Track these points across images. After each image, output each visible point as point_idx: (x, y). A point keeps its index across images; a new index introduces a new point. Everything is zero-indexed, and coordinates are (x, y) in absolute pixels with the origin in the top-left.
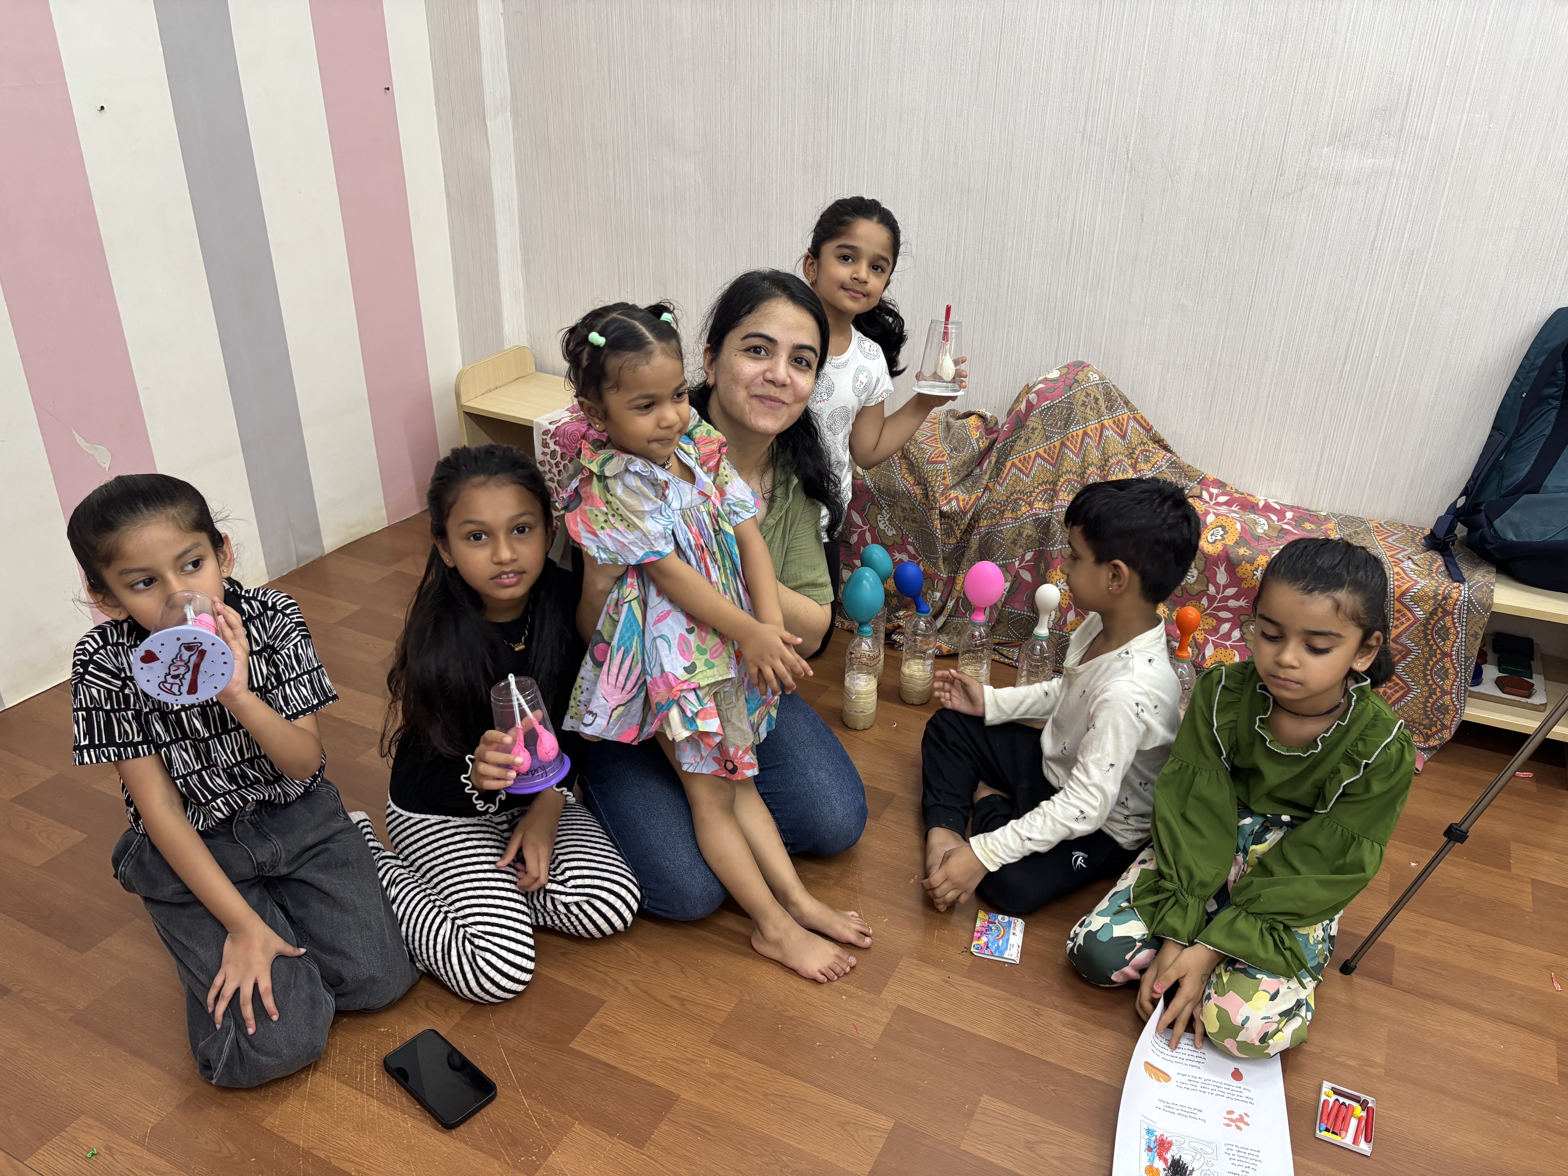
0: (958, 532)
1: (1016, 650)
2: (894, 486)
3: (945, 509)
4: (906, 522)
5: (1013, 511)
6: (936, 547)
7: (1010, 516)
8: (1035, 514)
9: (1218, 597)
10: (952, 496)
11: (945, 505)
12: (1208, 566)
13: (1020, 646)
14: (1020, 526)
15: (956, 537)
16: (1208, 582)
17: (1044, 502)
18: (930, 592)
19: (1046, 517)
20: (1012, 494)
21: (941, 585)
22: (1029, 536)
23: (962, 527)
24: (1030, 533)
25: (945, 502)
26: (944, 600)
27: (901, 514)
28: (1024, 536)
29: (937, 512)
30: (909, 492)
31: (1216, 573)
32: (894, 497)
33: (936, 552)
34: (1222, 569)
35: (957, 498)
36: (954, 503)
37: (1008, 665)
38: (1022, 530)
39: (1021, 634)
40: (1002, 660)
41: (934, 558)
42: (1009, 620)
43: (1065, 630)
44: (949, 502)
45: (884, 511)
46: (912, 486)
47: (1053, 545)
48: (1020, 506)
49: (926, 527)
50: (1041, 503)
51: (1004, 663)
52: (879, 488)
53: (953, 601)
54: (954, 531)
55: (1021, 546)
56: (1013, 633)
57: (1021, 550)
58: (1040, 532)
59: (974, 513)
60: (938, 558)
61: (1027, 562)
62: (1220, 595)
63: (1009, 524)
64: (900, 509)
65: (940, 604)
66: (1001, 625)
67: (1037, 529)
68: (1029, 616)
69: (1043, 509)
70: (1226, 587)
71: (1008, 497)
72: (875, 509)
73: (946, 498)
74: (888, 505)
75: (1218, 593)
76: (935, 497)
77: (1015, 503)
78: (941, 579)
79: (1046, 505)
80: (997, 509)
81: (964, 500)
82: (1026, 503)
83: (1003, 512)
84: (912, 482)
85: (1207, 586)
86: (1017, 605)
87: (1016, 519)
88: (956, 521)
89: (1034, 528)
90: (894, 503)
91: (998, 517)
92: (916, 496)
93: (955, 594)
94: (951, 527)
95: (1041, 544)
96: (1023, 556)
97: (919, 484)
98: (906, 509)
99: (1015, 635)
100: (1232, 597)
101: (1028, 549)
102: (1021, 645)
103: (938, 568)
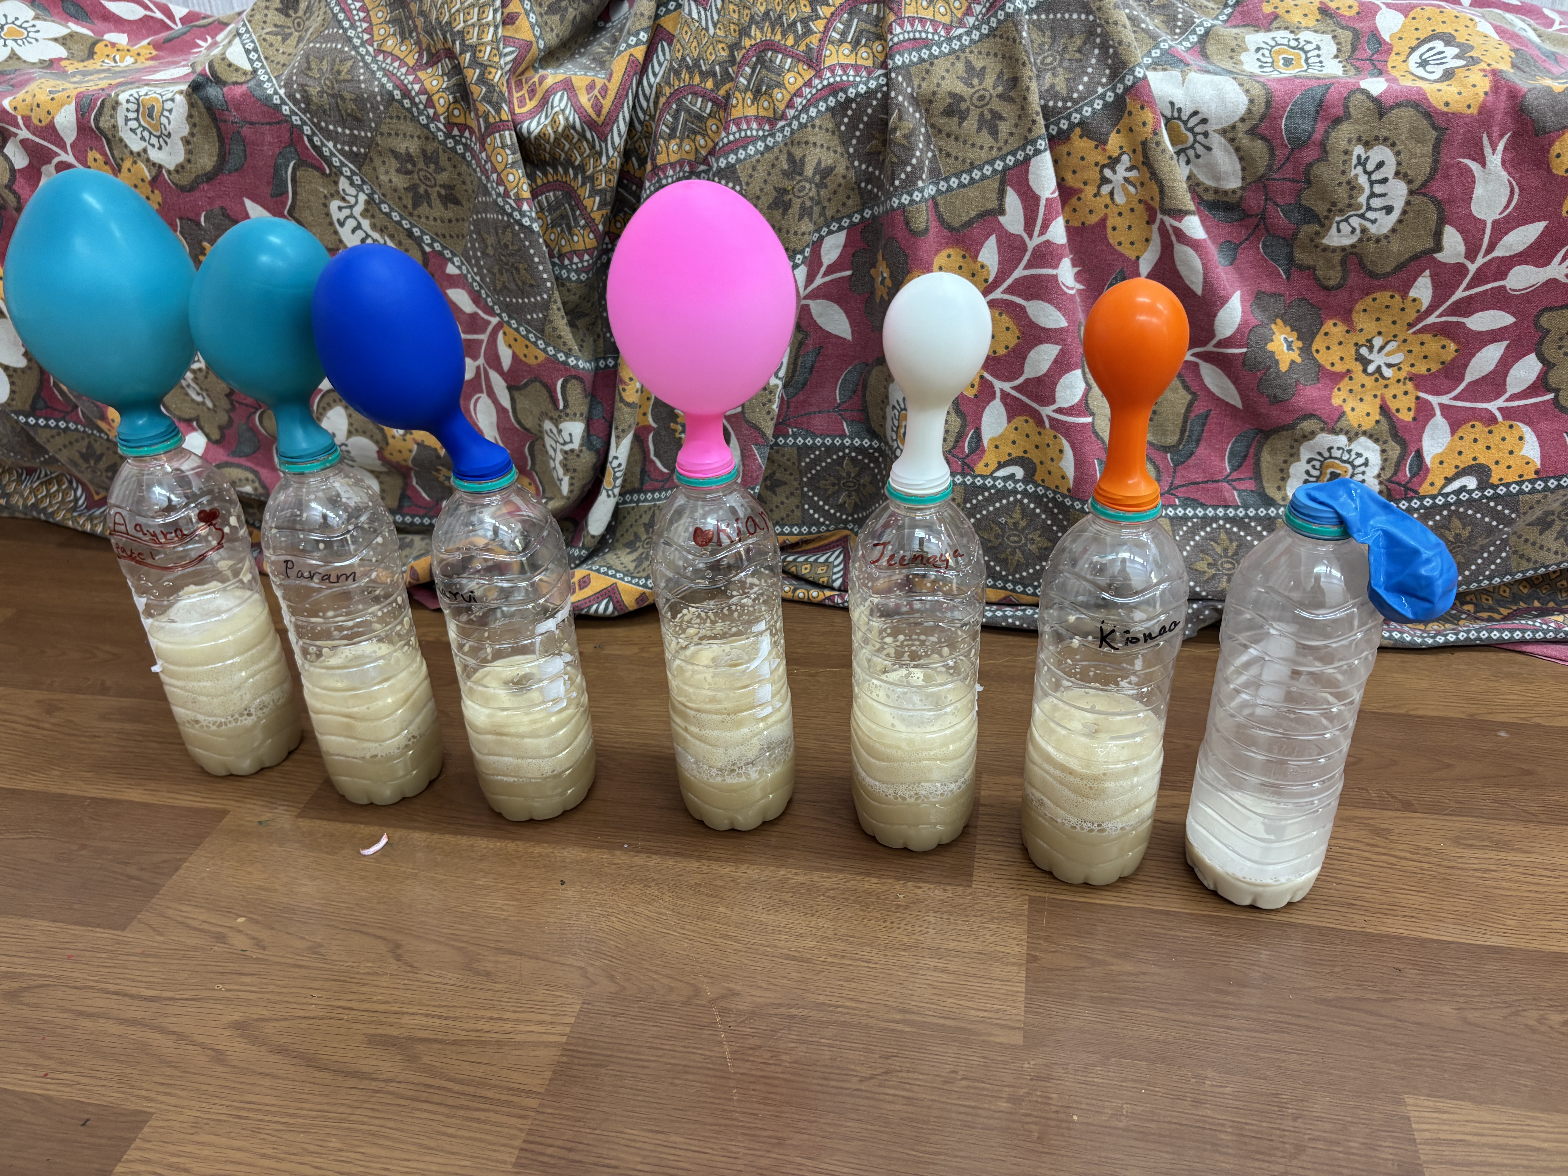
0: (593, 204)
1: (835, 558)
2: (356, 81)
3: (534, 126)
4: (424, 209)
5: (757, 94)
6: (531, 267)
7: (751, 112)
8: (834, 89)
9: (1473, 268)
10: (550, 81)
11: (532, 114)
12: (1445, 159)
13: (843, 544)
14: (792, 141)
15: (590, 224)
16: (1442, 221)
17: (856, 44)
18: (548, 425)
19: (870, 93)
20: (744, 32)
21: (577, 395)
22: (825, 173)
23: (603, 182)
24: (828, 159)
25: (530, 105)
26: (598, 443)
27: (400, 181)
28: (809, 171)
29: (509, 137)
30: (406, 94)
31: (1469, 180)
32: (358, 121)
33: (536, 286)
34: (1495, 160)
35: (568, 86)
36: (560, 101)
37: (820, 605)
38: (798, 153)
39: (841, 508)
40: (801, 594)
41: (534, 308)
42: (802, 473)
43: (980, 468)
44: (544, 101)
45: (343, 184)
46: (412, 70)
47: (910, 184)
48: (780, 71)
49: (486, 207)
50: (846, 49)
51: (809, 603)
52: (307, 99)
53: (627, 442)
54: (579, 204)
55: (805, 212)
56: (817, 509)
57: (806, 226)
58: (857, 155)
59: (631, 126)
60: (545, 306)
61: (831, 269)
62: (1480, 260)
63: (753, 140)
64: (394, 164)
65: (588, 459)
66: (782, 491)
67: (845, 143)
68: (860, 450)
69: (857, 68)
70: (1502, 228)
71: (733, 47)
72: (313, 183)
73: (532, 92)
74: (353, 157)
75: (1471, 254)
76: (491, 87)
77: (760, 60)
78: (572, 375)
79: (863, 52)
80: (705, 96)
81: (591, 87)
82: (797, 58)
83: (723, 105)
84: (411, 62)
85: (1438, 236)
86: (819, 421)
87: (772, 121)
88: (581, 168)
89: (835, 142)
90: (370, 144)
91: (712, 125)
92: (430, 103)
93: (625, 417)
94: (570, 194)
95: (867, 200)
96: (817, 246)
97: (434, 59)
98: (409, 158)
99: (825, 514)
100: (1524, 258)
101: (827, 222)
102: (845, 539)
103: (554, 340)
